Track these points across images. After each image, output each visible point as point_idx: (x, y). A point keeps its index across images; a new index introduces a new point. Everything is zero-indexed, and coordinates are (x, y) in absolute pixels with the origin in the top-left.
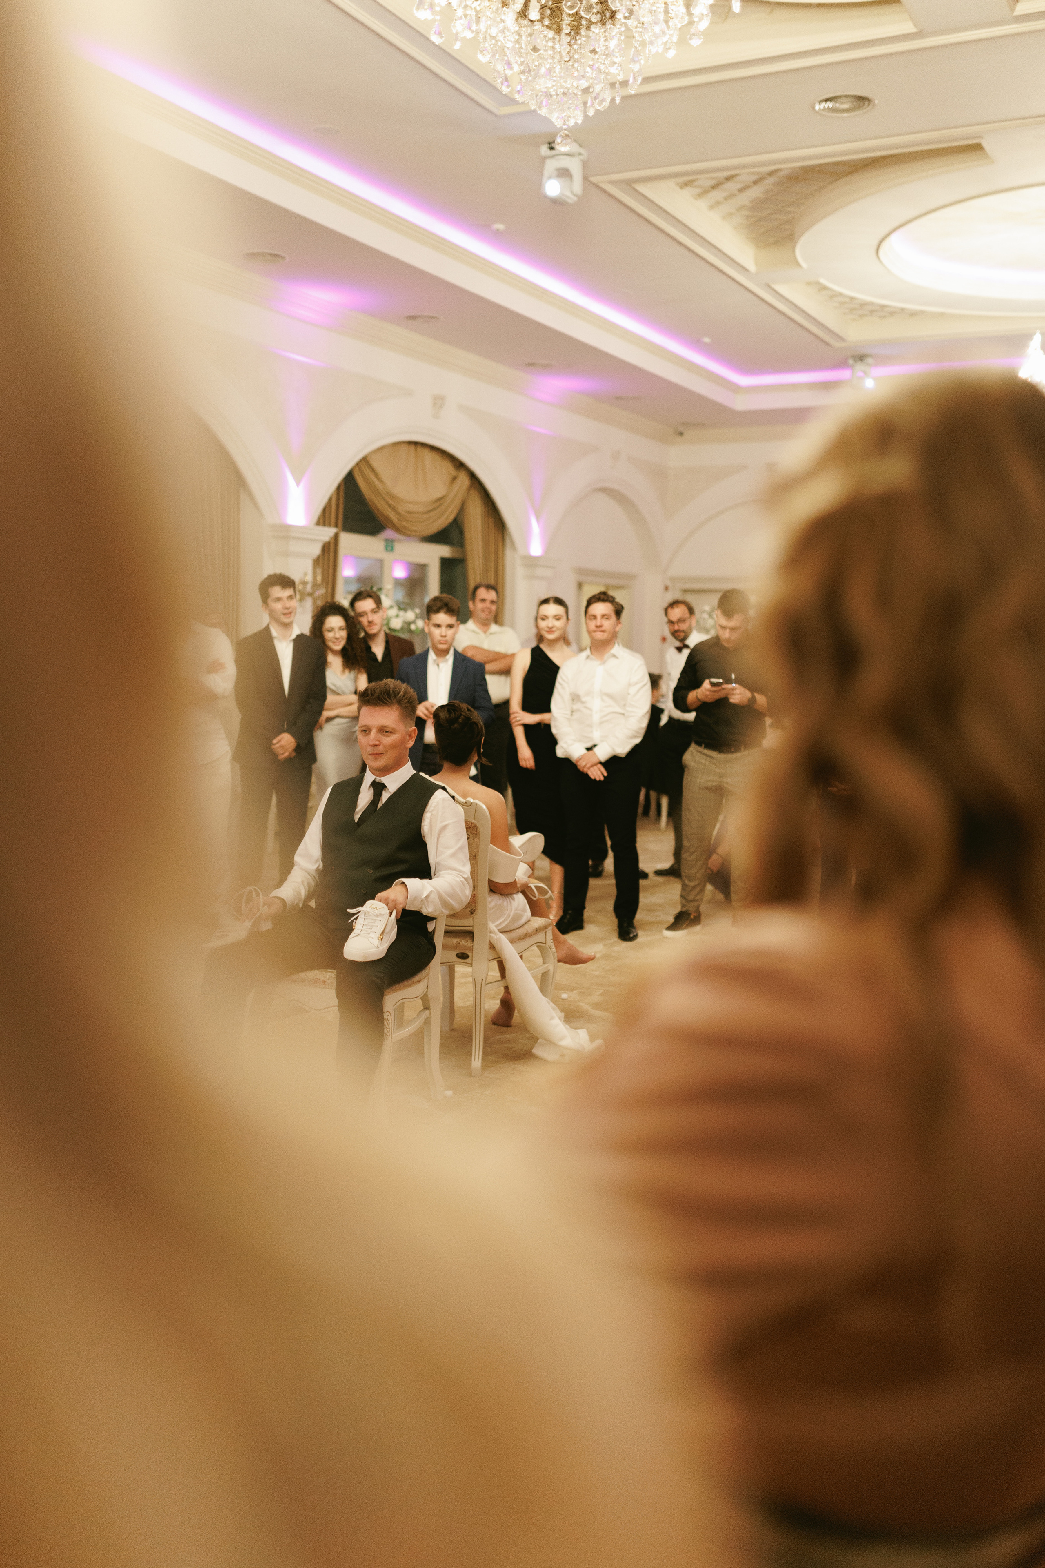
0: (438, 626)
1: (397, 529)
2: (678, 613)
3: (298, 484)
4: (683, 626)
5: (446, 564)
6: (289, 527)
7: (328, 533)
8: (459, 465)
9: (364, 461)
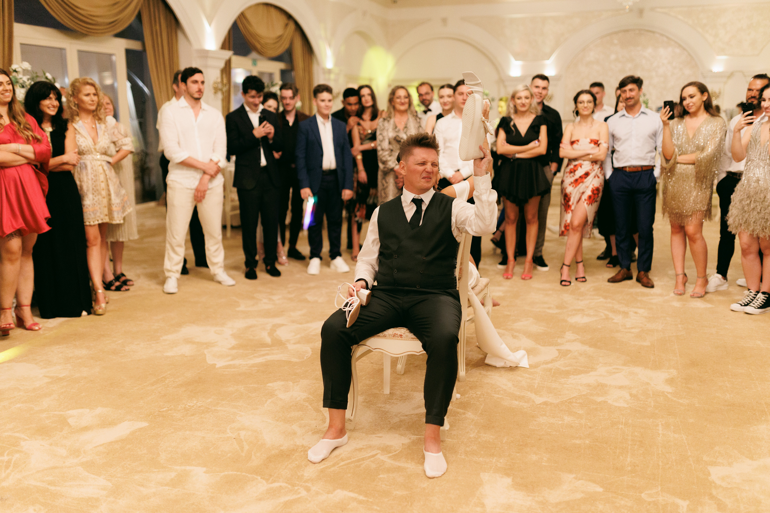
0: (323, 101)
1: (260, 53)
2: (424, 89)
3: (210, 25)
4: (428, 97)
5: (283, 73)
6: (208, 51)
7: (228, 54)
8: (289, 17)
9: (242, 15)
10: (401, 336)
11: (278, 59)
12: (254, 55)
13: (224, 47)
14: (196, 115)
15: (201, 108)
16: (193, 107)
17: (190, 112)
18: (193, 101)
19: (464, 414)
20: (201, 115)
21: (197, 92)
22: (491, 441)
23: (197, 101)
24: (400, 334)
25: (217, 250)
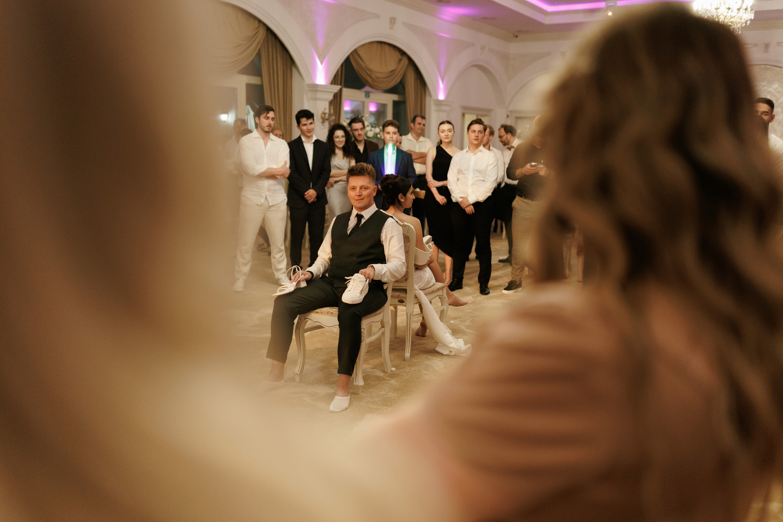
1: (371, 86)
3: (322, 64)
5: (396, 104)
6: (317, 85)
7: (336, 88)
8: (403, 53)
9: (355, 51)
10: (332, 313)
11: (391, 91)
12: (367, 88)
13: (334, 82)
14: (266, 144)
15: (270, 138)
16: (263, 139)
17: (261, 141)
18: (263, 134)
19: (389, 380)
20: (269, 143)
21: (267, 126)
22: (393, 397)
23: (267, 134)
24: (332, 312)
25: (281, 257)
